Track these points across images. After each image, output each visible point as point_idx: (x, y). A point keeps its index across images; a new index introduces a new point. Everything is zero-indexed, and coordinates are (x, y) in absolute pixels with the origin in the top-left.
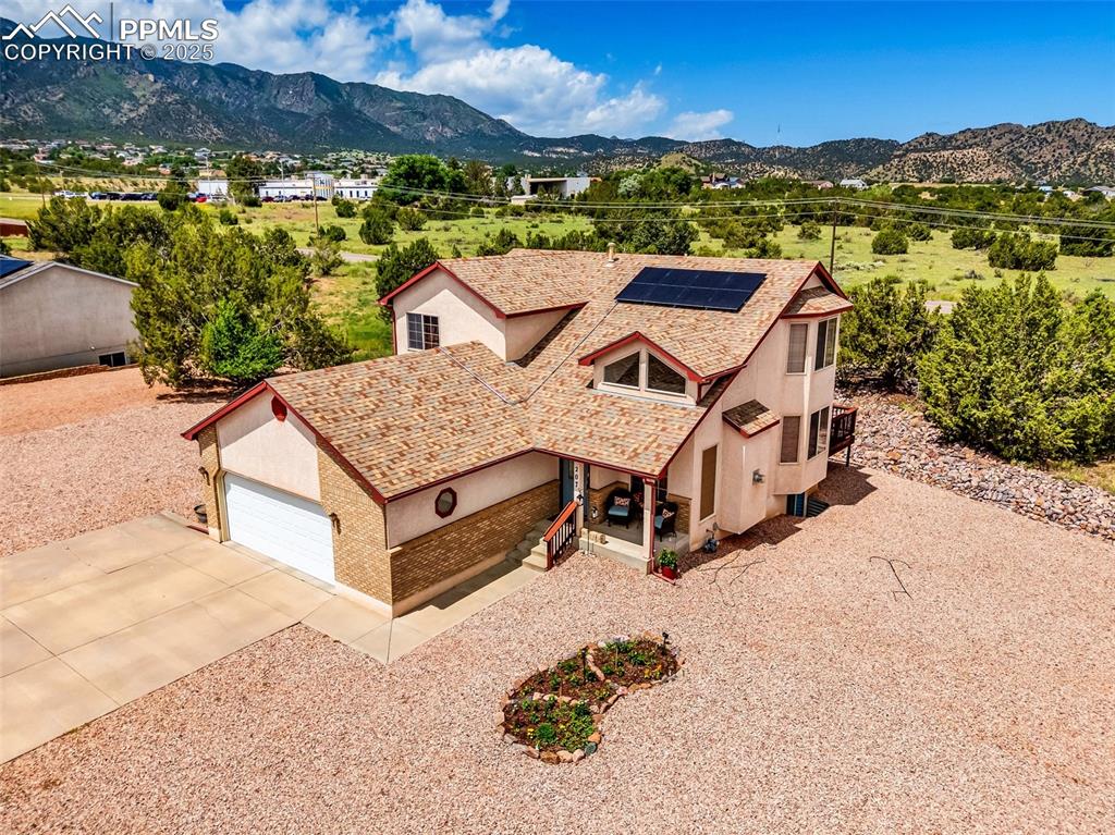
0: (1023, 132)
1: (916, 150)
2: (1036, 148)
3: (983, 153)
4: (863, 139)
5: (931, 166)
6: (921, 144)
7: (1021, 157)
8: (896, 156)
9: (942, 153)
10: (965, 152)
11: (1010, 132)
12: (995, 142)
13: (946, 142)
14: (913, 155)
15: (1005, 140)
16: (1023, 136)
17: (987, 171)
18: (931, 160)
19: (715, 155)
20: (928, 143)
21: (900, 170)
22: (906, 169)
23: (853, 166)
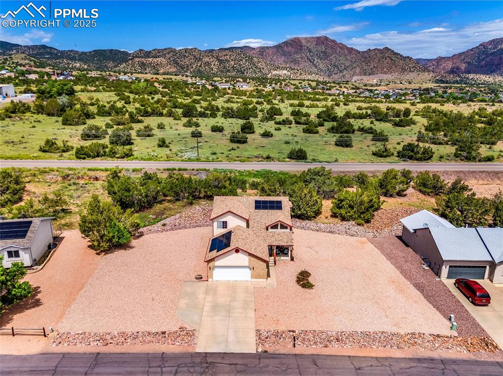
0: (177, 52)
1: (136, 57)
2: (183, 59)
3: (164, 60)
4: (112, 50)
5: (145, 65)
6: (138, 54)
7: (178, 62)
8: (130, 60)
9: (149, 59)
10: (157, 59)
11: (172, 51)
12: (167, 55)
13: (148, 54)
14: (137, 59)
15: (171, 54)
16: (177, 53)
17: (167, 68)
18: (145, 62)
19: (38, 53)
20: (141, 54)
21: (133, 66)
22: (135, 65)
23: (111, 62)
